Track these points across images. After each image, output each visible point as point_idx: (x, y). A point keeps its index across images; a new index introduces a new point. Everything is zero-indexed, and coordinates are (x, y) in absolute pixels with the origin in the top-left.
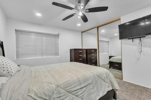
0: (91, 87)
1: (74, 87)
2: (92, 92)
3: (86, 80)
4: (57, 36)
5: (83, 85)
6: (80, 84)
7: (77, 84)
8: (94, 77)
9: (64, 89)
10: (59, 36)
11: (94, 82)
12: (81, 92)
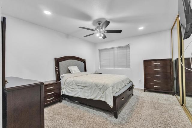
0: (87, 89)
1: (79, 84)
2: (87, 91)
3: (85, 83)
4: (128, 47)
5: (82, 85)
6: (82, 84)
7: (80, 83)
8: (92, 84)
9: (75, 82)
10: (129, 47)
11: (90, 87)
12: (81, 88)
